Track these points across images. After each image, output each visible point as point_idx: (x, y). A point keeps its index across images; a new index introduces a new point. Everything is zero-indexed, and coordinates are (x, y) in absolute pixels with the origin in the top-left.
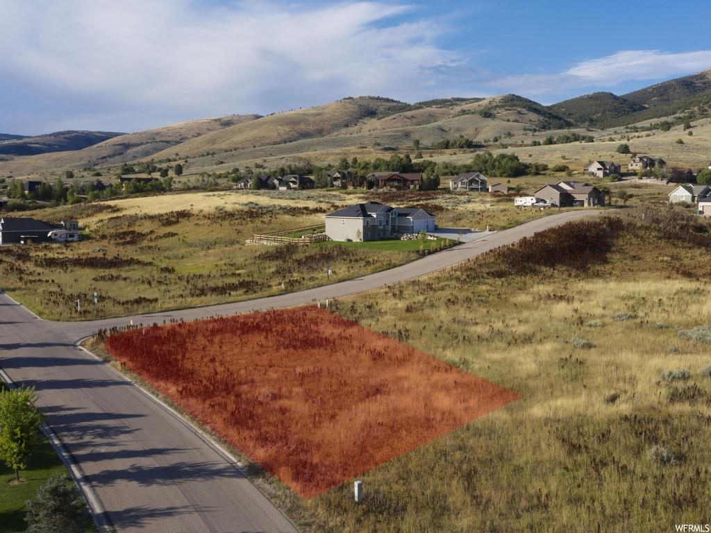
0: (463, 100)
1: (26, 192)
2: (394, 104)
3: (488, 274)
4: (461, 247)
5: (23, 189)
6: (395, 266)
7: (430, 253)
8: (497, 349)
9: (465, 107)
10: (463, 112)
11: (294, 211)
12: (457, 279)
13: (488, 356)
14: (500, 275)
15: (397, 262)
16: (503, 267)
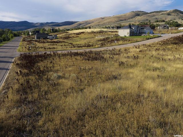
0: (162, 11)
1: (51, 31)
2: (144, 13)
3: (171, 43)
4: (162, 37)
5: (51, 30)
6: (138, 42)
7: (150, 39)
8: (178, 63)
9: (163, 13)
10: (162, 14)
11: (112, 32)
12: (160, 44)
13: (175, 66)
14: (176, 44)
15: (139, 41)
16: (177, 41)
